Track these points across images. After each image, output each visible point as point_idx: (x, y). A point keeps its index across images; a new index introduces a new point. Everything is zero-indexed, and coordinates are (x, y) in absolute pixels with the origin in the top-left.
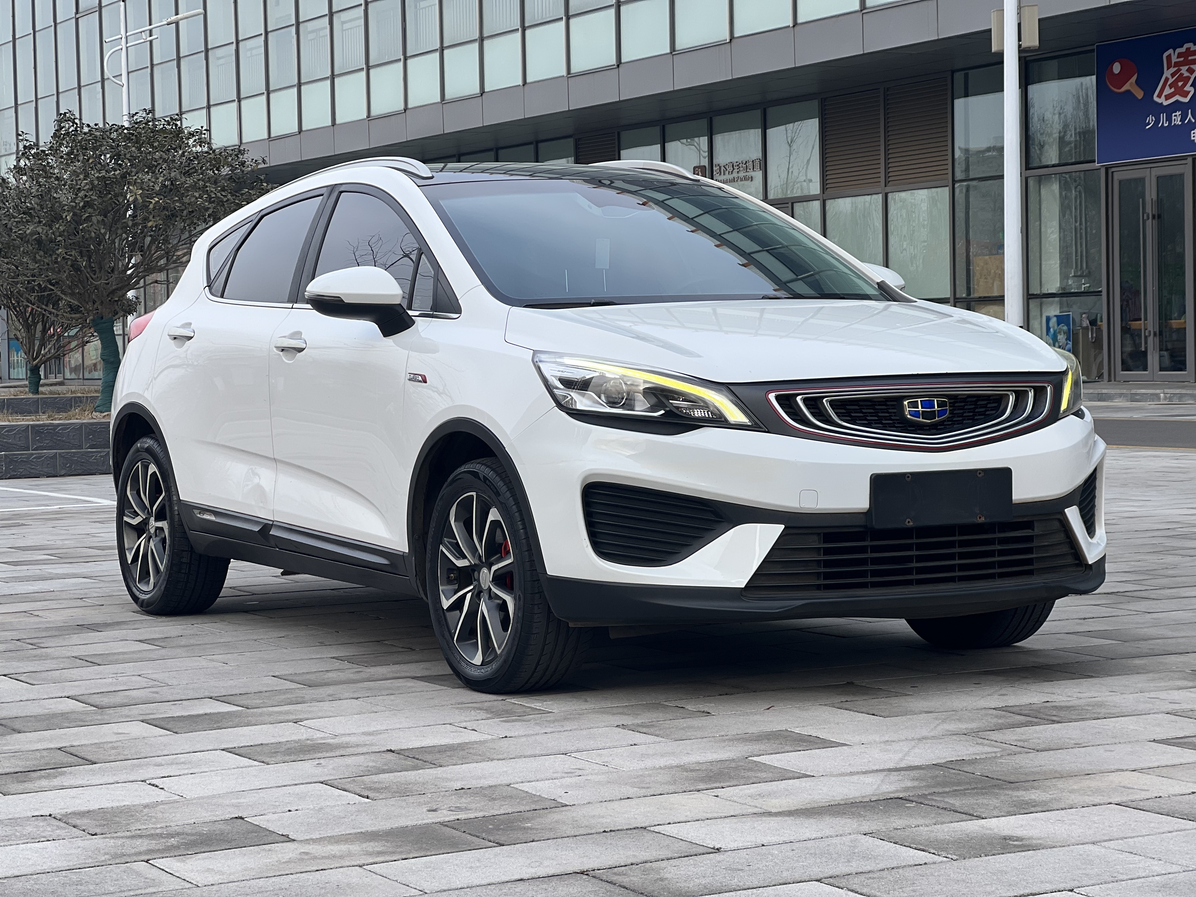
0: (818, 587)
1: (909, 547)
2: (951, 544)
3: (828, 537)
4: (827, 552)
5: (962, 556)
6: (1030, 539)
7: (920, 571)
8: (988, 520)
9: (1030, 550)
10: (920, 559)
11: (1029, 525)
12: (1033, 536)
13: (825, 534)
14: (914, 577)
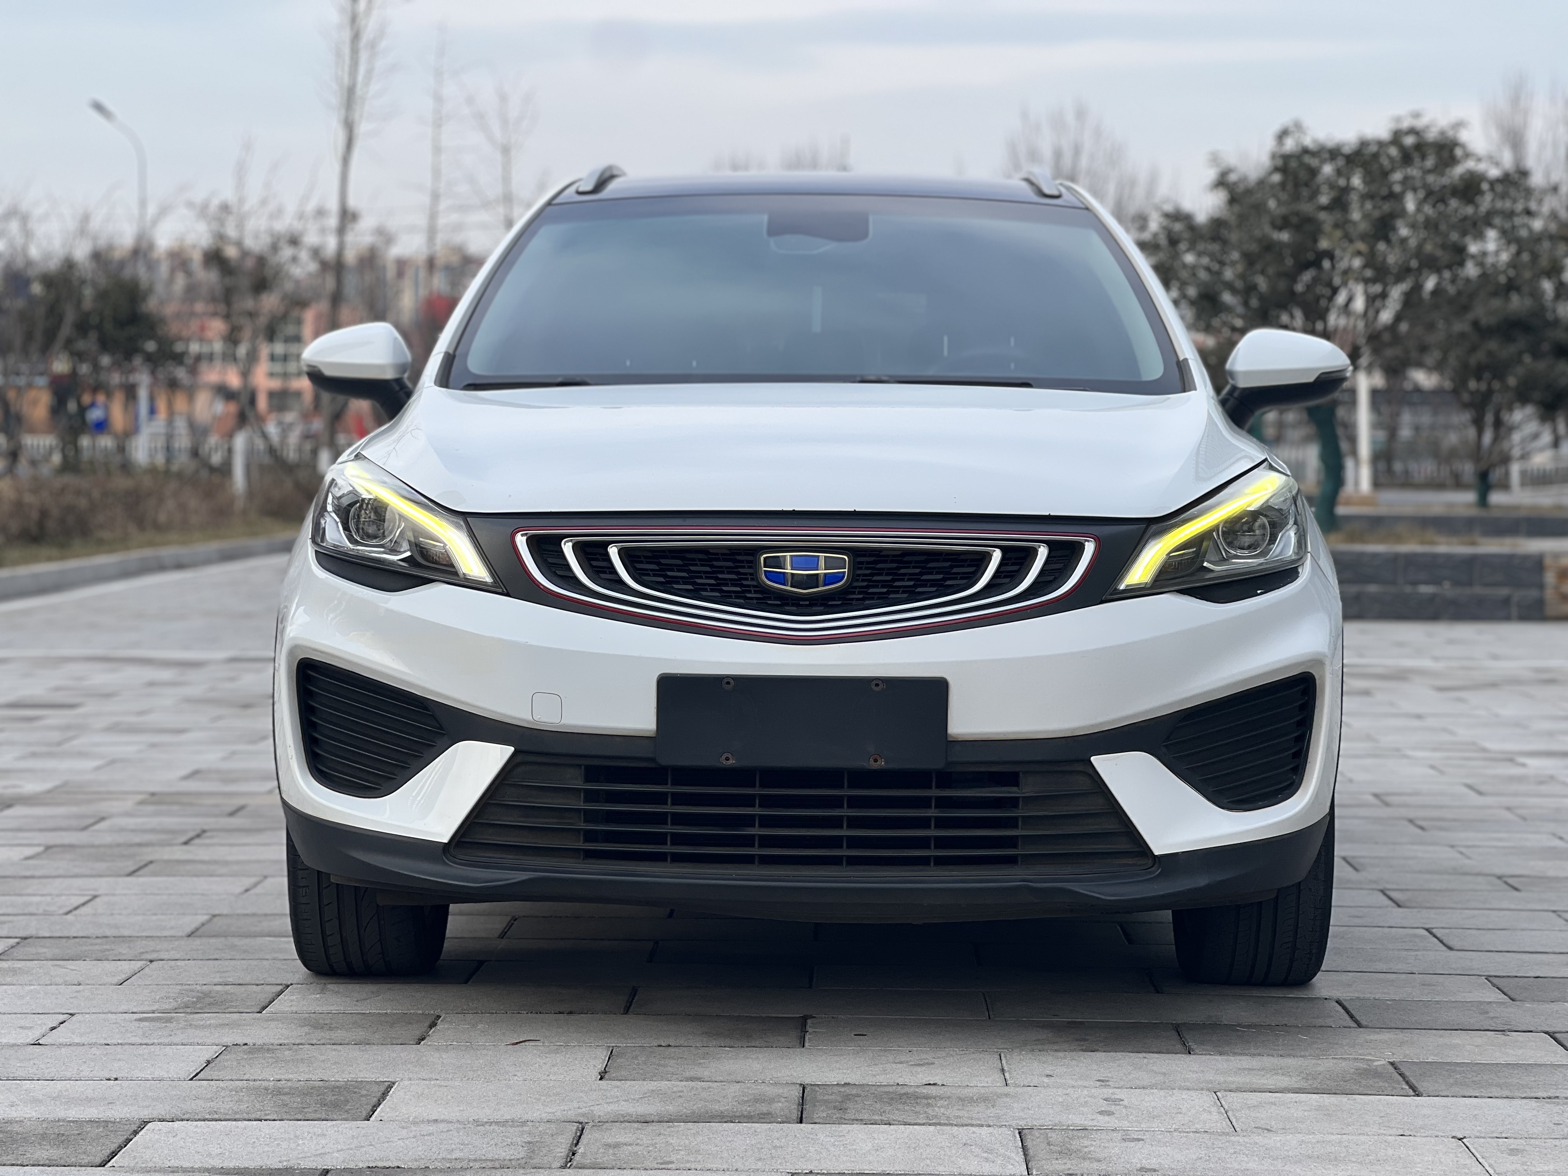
0: (574, 853)
1: (748, 801)
2: (836, 803)
3: (593, 773)
4: (590, 796)
5: (854, 822)
6: (1013, 802)
7: (766, 842)
9: (1012, 823)
10: (766, 822)
11: (1011, 779)
12: (1017, 798)
13: (588, 768)
14: (756, 851)
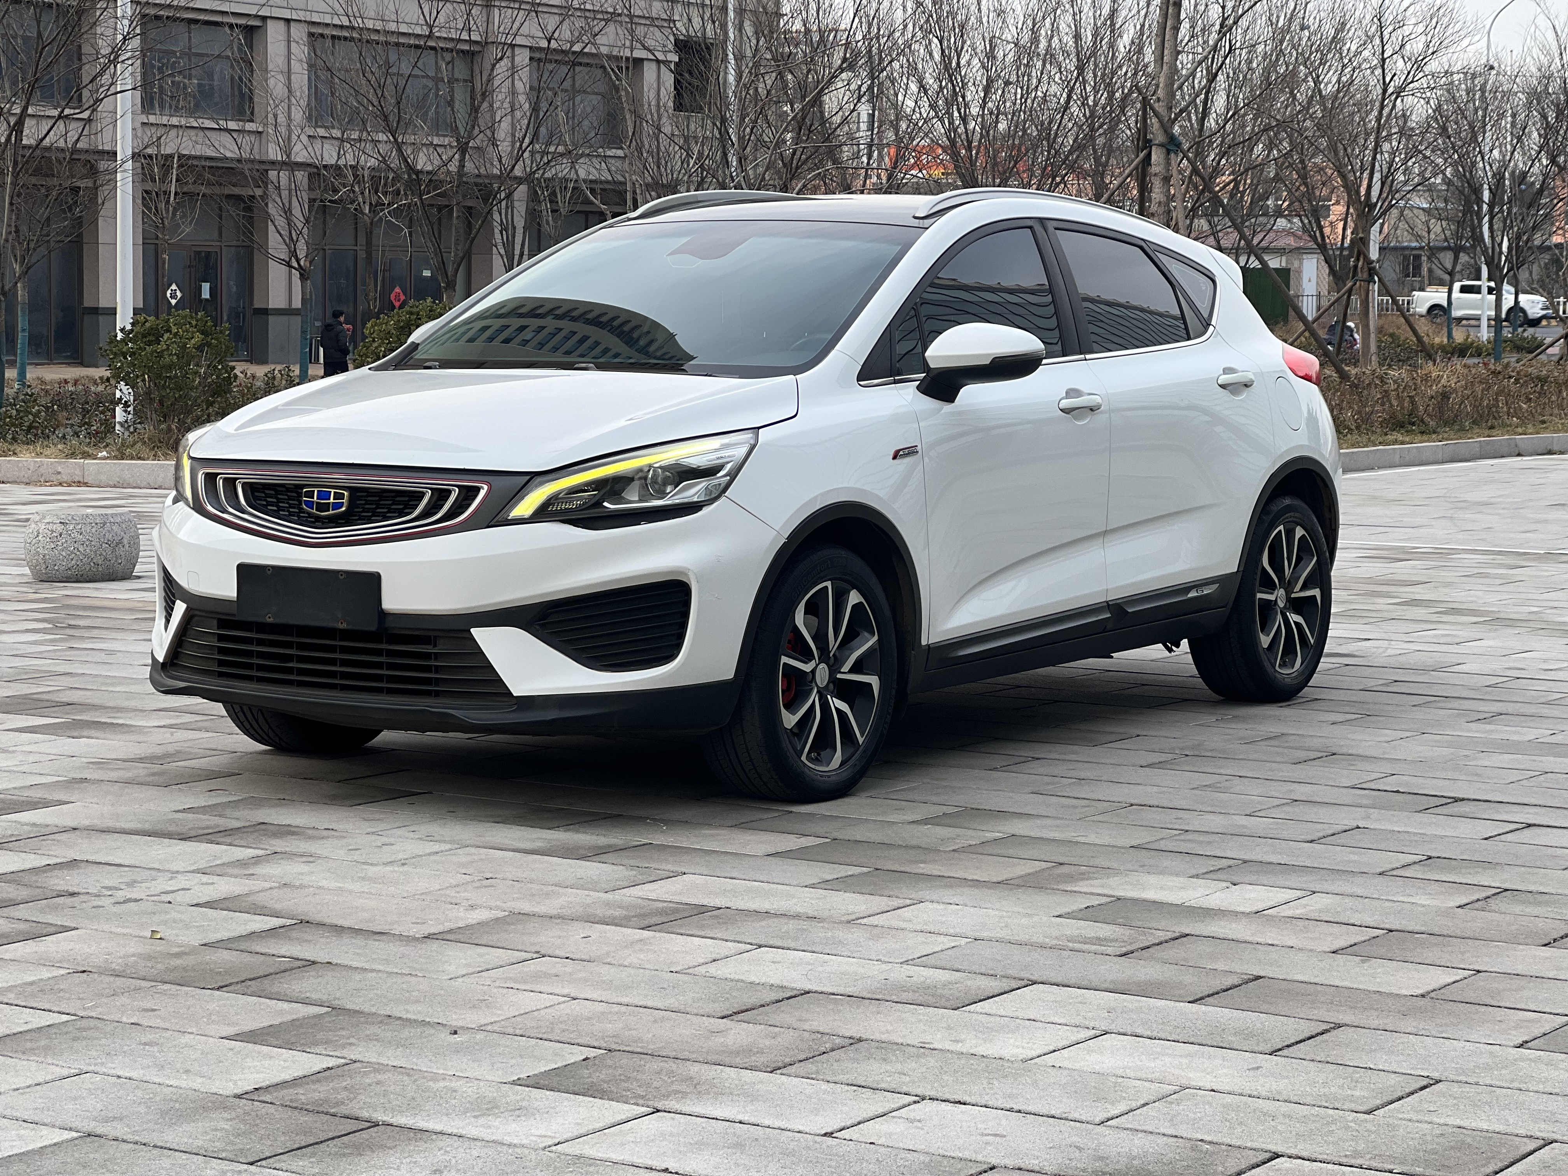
1: (289, 645)
2: (333, 649)
4: (221, 638)
5: (344, 663)
7: (300, 672)
8: (350, 627)
9: (428, 669)
11: (426, 640)
12: (430, 653)
13: (219, 620)
14: (295, 677)
